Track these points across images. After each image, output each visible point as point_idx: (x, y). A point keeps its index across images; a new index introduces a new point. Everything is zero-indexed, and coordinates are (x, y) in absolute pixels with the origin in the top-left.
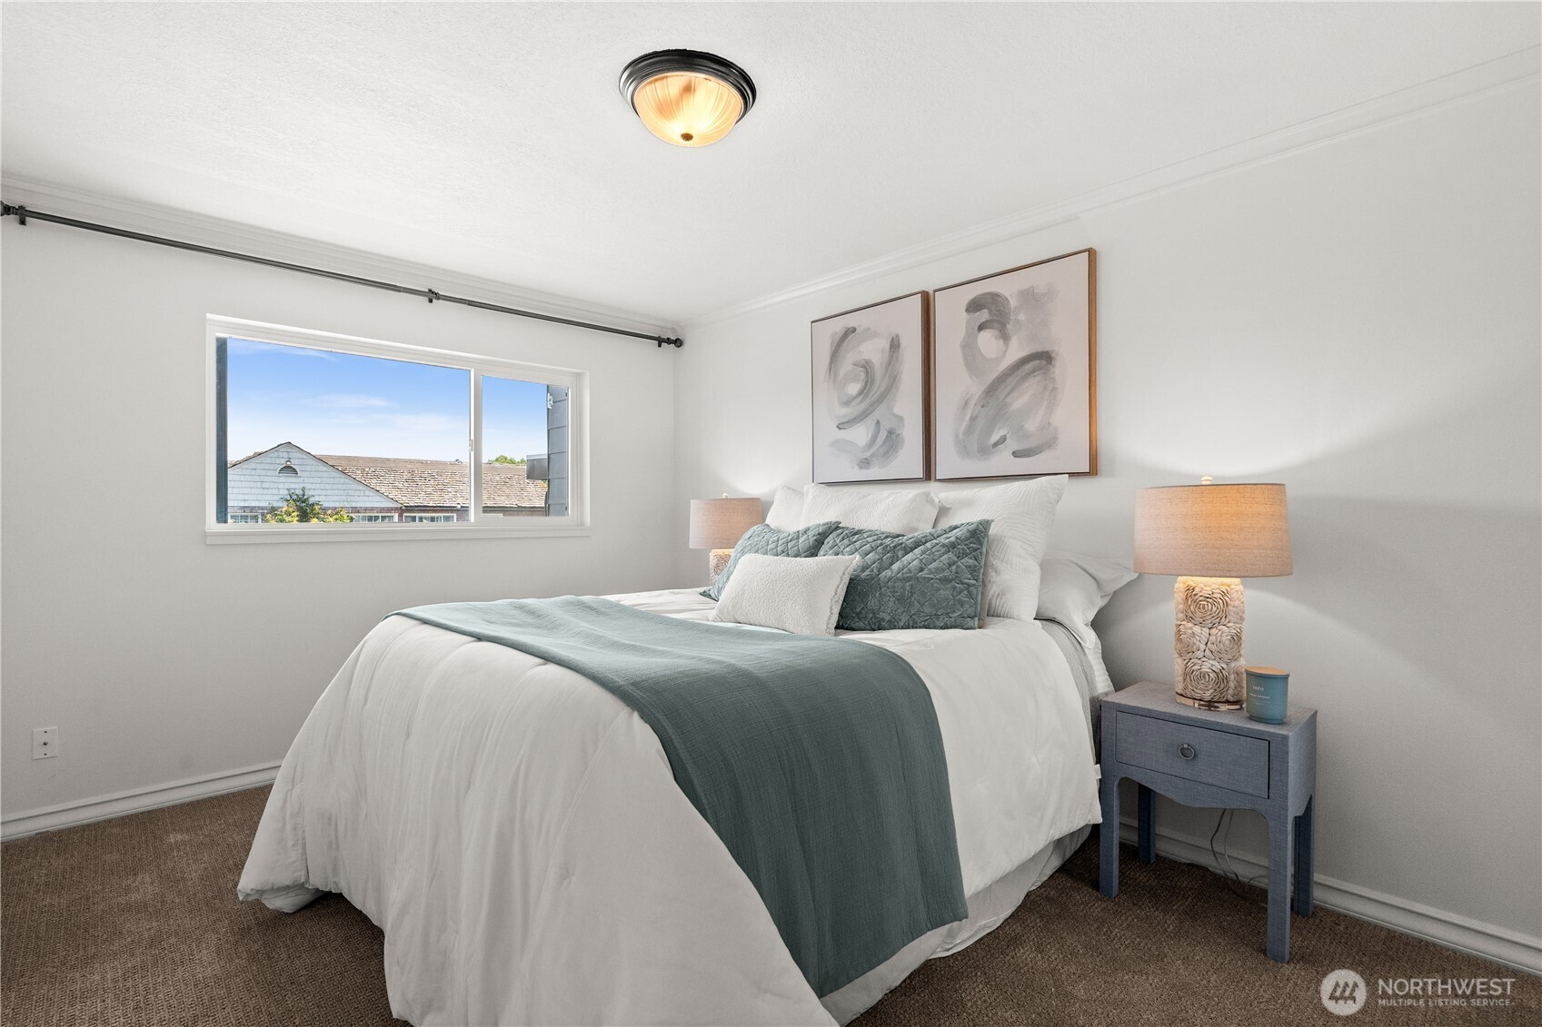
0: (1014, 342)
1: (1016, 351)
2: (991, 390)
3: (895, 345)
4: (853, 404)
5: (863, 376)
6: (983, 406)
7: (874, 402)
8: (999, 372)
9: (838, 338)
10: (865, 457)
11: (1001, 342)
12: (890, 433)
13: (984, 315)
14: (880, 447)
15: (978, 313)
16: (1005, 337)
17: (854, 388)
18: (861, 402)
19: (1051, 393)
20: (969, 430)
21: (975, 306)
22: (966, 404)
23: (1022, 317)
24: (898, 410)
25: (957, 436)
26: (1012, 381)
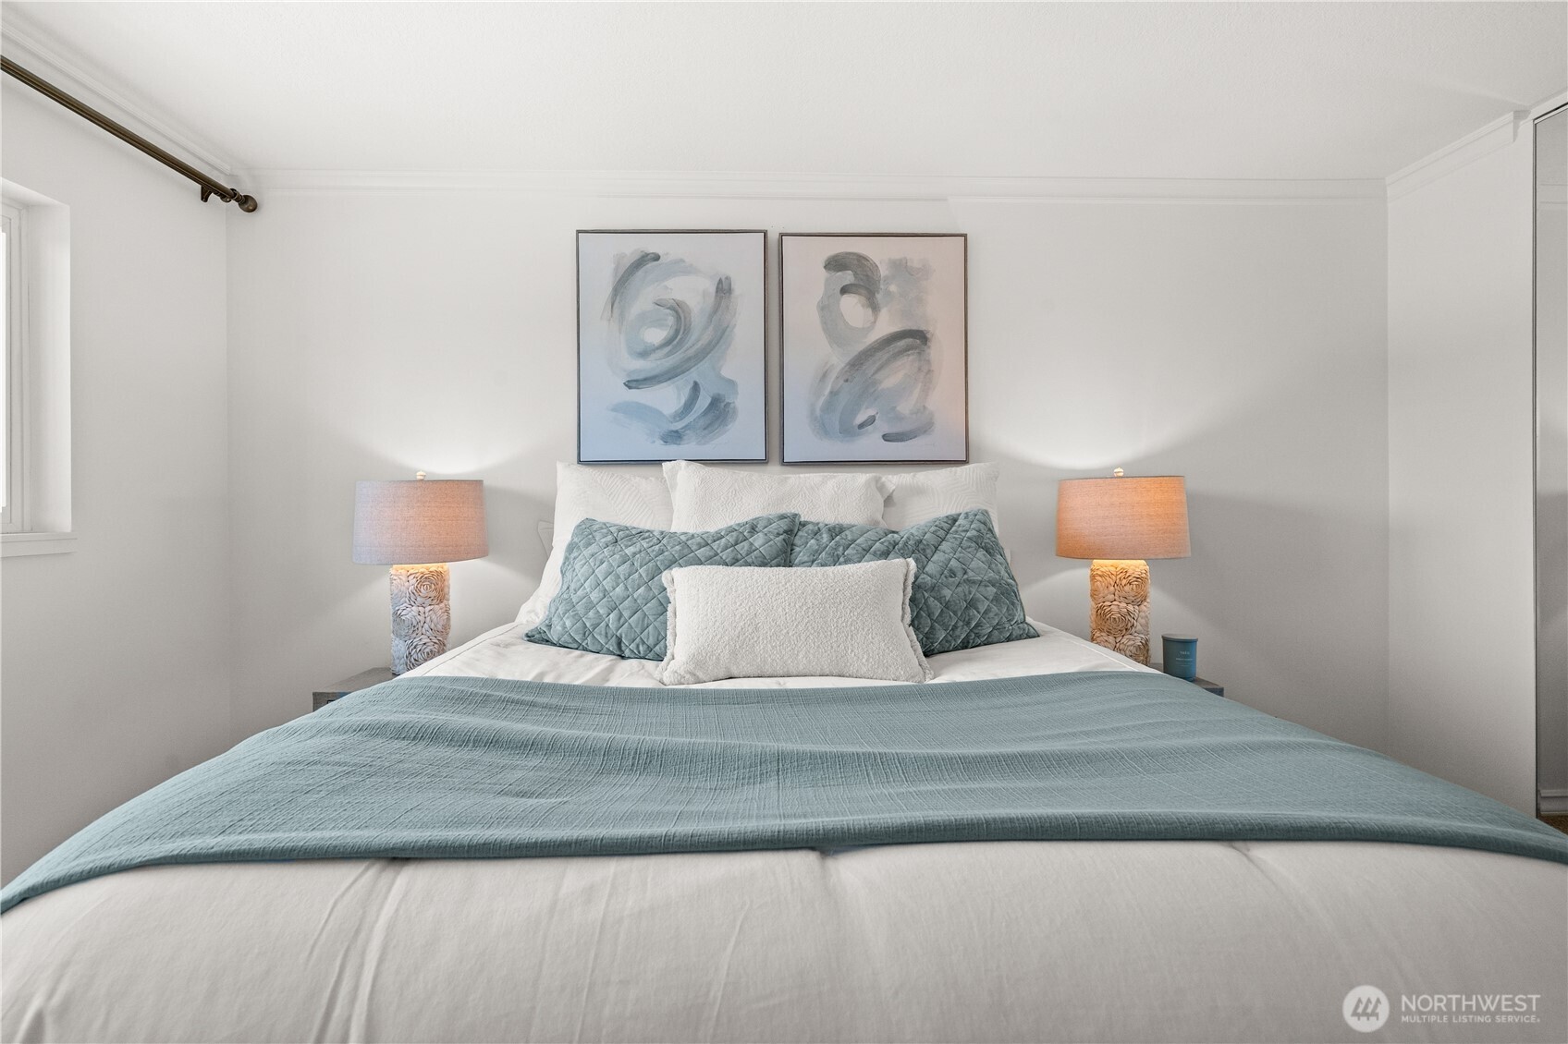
0: (884, 313)
1: (886, 325)
2: (857, 363)
3: (723, 289)
4: (653, 356)
5: (671, 320)
6: (847, 381)
7: (689, 359)
8: (868, 344)
9: (627, 263)
10: (674, 429)
11: (869, 311)
12: (716, 402)
13: (848, 277)
14: (699, 417)
15: (839, 273)
16: (875, 307)
17: (656, 336)
18: (668, 355)
19: (926, 374)
20: (829, 407)
21: (835, 264)
22: (825, 375)
23: (893, 288)
24: (727, 372)
25: (812, 412)
26: (883, 356)
